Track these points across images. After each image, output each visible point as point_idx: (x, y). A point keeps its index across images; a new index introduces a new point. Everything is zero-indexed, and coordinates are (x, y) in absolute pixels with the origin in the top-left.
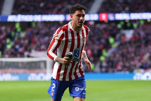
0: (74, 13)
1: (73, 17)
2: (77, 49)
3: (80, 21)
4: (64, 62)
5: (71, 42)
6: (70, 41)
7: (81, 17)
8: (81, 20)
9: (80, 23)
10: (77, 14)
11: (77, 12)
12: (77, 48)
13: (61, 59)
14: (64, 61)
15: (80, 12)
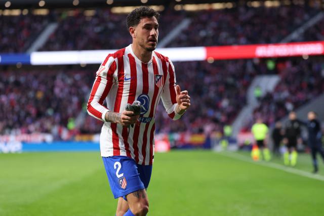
0: (138, 23)
1: (135, 32)
2: (142, 96)
3: (150, 37)
4: (123, 121)
5: (130, 80)
6: (127, 78)
7: (151, 29)
8: (152, 35)
9: (151, 42)
10: (144, 24)
11: (143, 22)
12: (143, 94)
13: (117, 115)
14: (123, 119)
15: (149, 20)
